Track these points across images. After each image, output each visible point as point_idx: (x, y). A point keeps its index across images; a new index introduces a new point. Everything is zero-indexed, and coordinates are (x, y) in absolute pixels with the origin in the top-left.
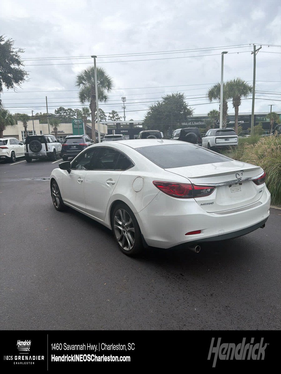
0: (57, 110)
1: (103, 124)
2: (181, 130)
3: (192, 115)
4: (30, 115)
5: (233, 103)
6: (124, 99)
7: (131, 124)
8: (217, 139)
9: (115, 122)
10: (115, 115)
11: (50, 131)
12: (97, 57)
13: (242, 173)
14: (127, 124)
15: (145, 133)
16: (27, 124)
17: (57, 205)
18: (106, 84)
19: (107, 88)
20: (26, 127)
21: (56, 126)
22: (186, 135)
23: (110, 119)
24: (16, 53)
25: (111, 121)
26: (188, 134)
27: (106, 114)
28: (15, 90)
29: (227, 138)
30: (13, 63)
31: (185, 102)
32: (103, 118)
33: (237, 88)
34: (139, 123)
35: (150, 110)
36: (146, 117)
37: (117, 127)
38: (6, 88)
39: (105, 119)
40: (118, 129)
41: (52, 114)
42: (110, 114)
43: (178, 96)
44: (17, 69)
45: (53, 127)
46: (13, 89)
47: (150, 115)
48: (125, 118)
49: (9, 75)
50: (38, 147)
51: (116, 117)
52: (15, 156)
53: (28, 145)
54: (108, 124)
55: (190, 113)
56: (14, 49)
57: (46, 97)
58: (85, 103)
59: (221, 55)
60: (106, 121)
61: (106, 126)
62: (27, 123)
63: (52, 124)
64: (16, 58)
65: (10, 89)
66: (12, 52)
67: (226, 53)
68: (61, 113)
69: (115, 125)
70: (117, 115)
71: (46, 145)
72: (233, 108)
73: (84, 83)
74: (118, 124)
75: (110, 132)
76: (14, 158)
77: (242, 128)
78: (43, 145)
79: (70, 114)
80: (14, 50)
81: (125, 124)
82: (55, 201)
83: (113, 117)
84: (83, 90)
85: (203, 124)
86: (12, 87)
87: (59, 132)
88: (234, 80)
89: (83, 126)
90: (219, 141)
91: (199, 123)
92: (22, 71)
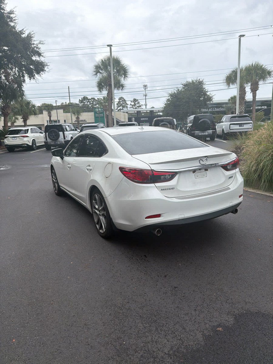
0: (81, 100)
1: (124, 112)
2: (194, 117)
3: (212, 101)
4: (54, 105)
5: (250, 89)
6: (145, 86)
7: (152, 112)
8: (231, 125)
9: (137, 110)
10: (136, 103)
11: (73, 120)
12: (113, 46)
13: (206, 159)
14: (148, 112)
15: (158, 120)
16: (51, 114)
17: (56, 190)
18: (122, 72)
19: (124, 77)
20: (50, 117)
21: (79, 115)
22: (199, 122)
23: (131, 107)
24: (37, 45)
25: (133, 109)
26: (201, 121)
27: (128, 102)
28: (37, 81)
29: (241, 124)
30: (34, 55)
31: (204, 88)
32: (124, 106)
33: (255, 72)
34: (159, 111)
35: (169, 97)
36: (165, 104)
37: (137, 114)
38: (29, 79)
39: (127, 107)
40: (139, 116)
41: (76, 104)
42: (132, 102)
43: (197, 82)
44: (38, 60)
45: (75, 116)
46: (35, 80)
47: (169, 102)
48: (146, 106)
49: (31, 67)
50: (56, 135)
51: (138, 105)
52: (36, 144)
53: (47, 133)
54: (129, 113)
55: (210, 99)
56: (35, 41)
57: (69, 87)
58: (103, 92)
59: (238, 40)
60: (127, 109)
61: (127, 114)
62: (51, 112)
63: (74, 113)
64: (37, 50)
65: (32, 80)
66: (34, 44)
67: (243, 36)
68: (85, 103)
69: (136, 113)
70: (138, 103)
71: (64, 134)
72: (251, 93)
73: (101, 72)
74: (139, 112)
75: (130, 120)
76: (34, 146)
77: (264, 113)
78: (61, 133)
79: (93, 103)
80: (35, 43)
81: (146, 111)
82: (55, 187)
83: (135, 105)
84: (101, 79)
85: (224, 110)
86: (34, 78)
87: (82, 121)
88: (252, 64)
89: (104, 114)
90: (233, 127)
91: (220, 109)
92: (43, 63)
